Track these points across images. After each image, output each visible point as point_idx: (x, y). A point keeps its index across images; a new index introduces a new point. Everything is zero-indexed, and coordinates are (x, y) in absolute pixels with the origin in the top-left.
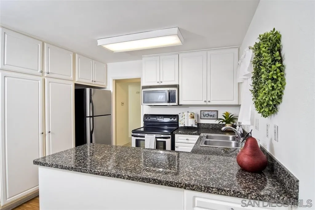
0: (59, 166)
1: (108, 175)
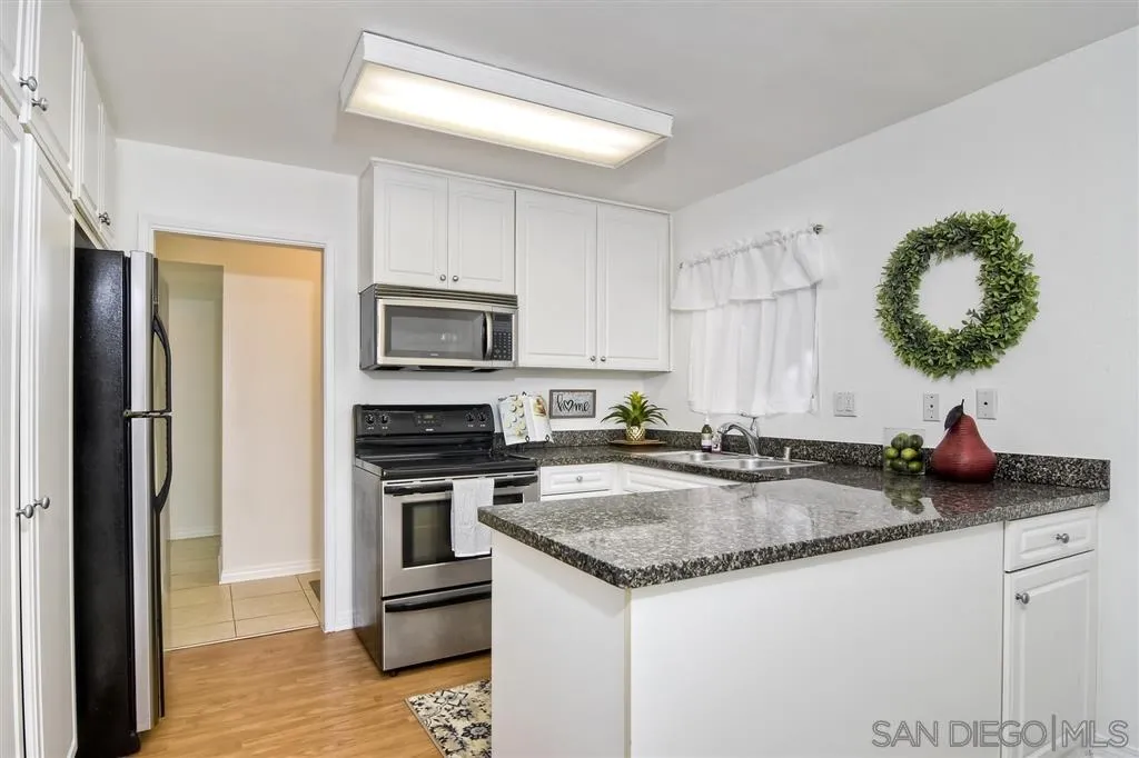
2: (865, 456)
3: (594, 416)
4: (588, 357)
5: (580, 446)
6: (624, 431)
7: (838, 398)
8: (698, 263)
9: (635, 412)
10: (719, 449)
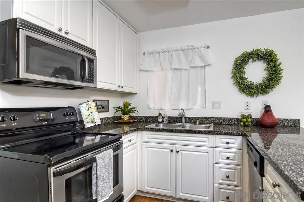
2: (225, 121)
3: (108, 111)
4: (117, 85)
5: (104, 124)
6: (121, 116)
7: (214, 103)
8: (154, 53)
9: (125, 109)
10: (167, 122)
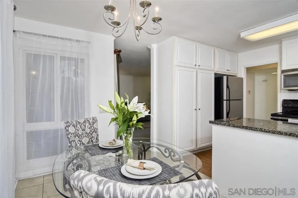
0: (231, 125)
1: (279, 133)
